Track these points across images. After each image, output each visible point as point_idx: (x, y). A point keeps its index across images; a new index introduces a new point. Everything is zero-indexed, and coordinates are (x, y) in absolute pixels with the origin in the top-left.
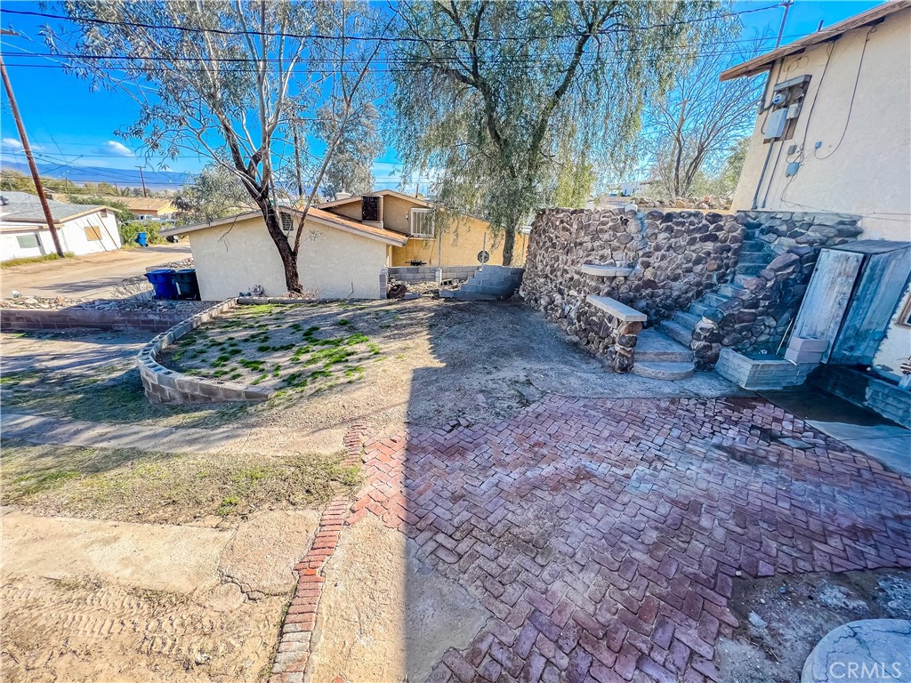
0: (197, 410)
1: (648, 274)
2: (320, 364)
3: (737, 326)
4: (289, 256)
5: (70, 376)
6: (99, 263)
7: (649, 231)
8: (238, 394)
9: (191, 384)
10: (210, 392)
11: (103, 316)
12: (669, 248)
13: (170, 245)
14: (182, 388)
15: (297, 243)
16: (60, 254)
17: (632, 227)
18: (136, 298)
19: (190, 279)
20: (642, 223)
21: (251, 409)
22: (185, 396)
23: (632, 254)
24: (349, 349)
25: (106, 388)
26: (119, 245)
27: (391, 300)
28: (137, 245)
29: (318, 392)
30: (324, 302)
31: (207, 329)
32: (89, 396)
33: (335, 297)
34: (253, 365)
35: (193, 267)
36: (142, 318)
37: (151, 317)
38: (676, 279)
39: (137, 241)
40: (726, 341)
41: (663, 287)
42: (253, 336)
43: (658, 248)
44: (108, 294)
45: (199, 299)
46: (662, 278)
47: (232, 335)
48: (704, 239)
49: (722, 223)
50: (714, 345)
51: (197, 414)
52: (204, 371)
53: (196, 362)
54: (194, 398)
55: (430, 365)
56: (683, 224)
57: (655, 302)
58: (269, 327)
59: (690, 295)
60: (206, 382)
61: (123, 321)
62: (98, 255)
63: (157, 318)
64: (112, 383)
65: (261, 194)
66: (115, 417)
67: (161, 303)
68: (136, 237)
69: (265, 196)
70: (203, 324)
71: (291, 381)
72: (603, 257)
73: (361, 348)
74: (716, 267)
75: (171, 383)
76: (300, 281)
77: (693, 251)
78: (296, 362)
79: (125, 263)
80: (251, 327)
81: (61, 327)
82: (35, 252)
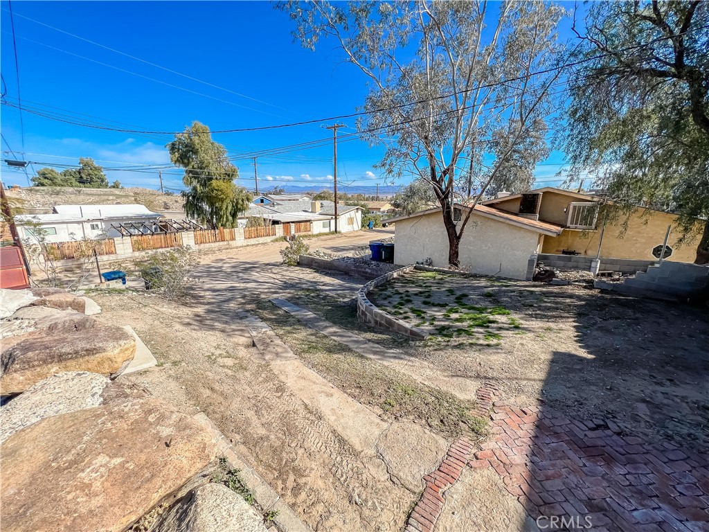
0: (381, 333)
2: (465, 324)
4: (454, 238)
5: (327, 295)
6: (350, 237)
8: (406, 330)
9: (381, 316)
10: (390, 323)
11: (346, 266)
13: (384, 229)
14: (376, 317)
15: (462, 230)
16: (336, 231)
18: (362, 258)
19: (390, 249)
21: (412, 343)
22: (376, 322)
24: (491, 317)
25: (340, 306)
26: (360, 228)
27: (536, 283)
28: (368, 228)
29: (460, 346)
30: (475, 276)
31: (395, 282)
32: (333, 309)
33: (484, 274)
34: (418, 313)
35: (393, 242)
36: (363, 270)
37: (367, 270)
39: (368, 226)
42: (421, 293)
44: (350, 254)
45: (393, 263)
47: (408, 289)
51: (380, 336)
52: (389, 309)
53: (386, 302)
54: (381, 325)
58: (432, 288)
60: (389, 316)
61: (354, 271)
62: (351, 233)
63: (369, 271)
64: (343, 304)
65: (444, 196)
66: (341, 324)
67: (373, 262)
68: (367, 224)
69: (446, 197)
70: (394, 279)
71: (442, 331)
73: (502, 319)
75: (371, 312)
76: (459, 259)
78: (447, 317)
79: (361, 237)
80: (421, 286)
81: (329, 269)
82: (327, 230)
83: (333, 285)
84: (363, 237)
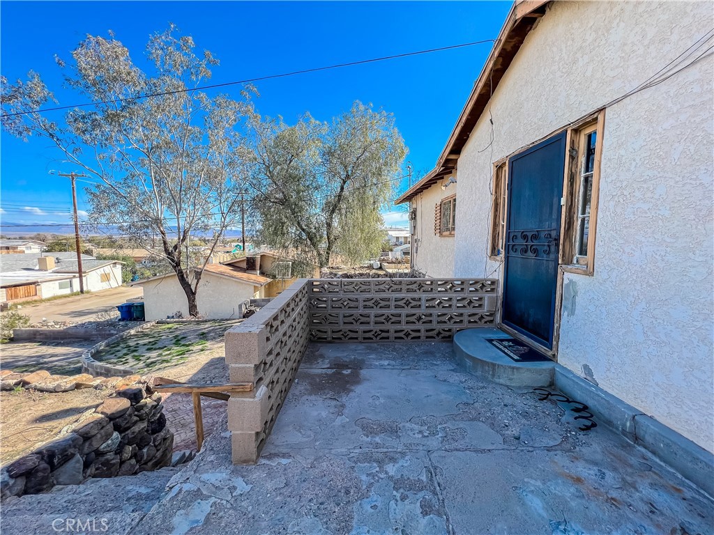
2: (170, 356)
4: (191, 294)
6: (104, 296)
8: (120, 371)
9: (101, 367)
11: (86, 332)
14: (97, 369)
15: (196, 288)
16: (82, 291)
18: (106, 321)
19: (141, 307)
24: (191, 348)
26: (120, 283)
28: (132, 283)
29: (158, 369)
30: (205, 321)
31: (130, 338)
33: (209, 318)
34: (138, 359)
36: (107, 332)
39: (132, 281)
42: (150, 342)
44: (92, 318)
45: (144, 320)
47: (139, 342)
52: (112, 360)
53: (112, 356)
54: (101, 374)
55: (220, 356)
58: (163, 337)
60: (109, 366)
61: (96, 335)
62: (106, 290)
65: (176, 264)
67: (121, 323)
68: (131, 278)
69: (178, 264)
70: (131, 335)
71: (150, 365)
73: (197, 348)
75: (93, 367)
76: (198, 309)
78: (160, 355)
79: (119, 295)
80: (154, 337)
81: (62, 339)
82: (67, 291)
83: (64, 355)
84: (123, 295)
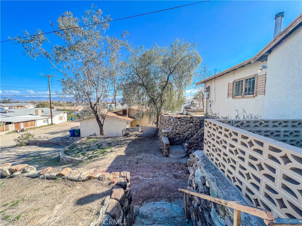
0: (69, 164)
1: (177, 131)
2: (98, 154)
3: (194, 145)
4: (101, 126)
5: (46, 156)
6: (60, 126)
7: (175, 121)
8: (78, 160)
9: (69, 158)
10: (72, 160)
11: (57, 141)
12: (181, 125)
14: (67, 159)
15: (103, 123)
16: (52, 124)
17: (172, 120)
18: (65, 136)
19: (79, 131)
20: (174, 119)
21: (79, 164)
22: (67, 161)
23: (173, 127)
24: (106, 150)
25: (53, 159)
26: (66, 121)
27: (124, 137)
28: (71, 120)
29: (94, 160)
30: (108, 138)
31: (78, 145)
32: (49, 161)
33: (110, 136)
34: (83, 154)
35: (80, 128)
36: (66, 142)
37: (68, 141)
38: (185, 132)
39: (71, 119)
40: (192, 149)
41: (182, 134)
42: (87, 147)
43: (178, 125)
44: (59, 135)
45: (80, 136)
46: (181, 132)
47: (82, 147)
48: (190, 123)
49: (194, 119)
50: (189, 150)
51: (68, 165)
52: (73, 155)
53: (72, 153)
54: (69, 161)
55: (122, 154)
56: (183, 120)
57: (180, 138)
58: (91, 145)
59: (189, 136)
60: (72, 158)
61: (61, 143)
62: (61, 123)
63: (69, 142)
64: (54, 158)
65: (95, 113)
66: (52, 166)
67: (71, 138)
69: (96, 113)
70: (78, 143)
71: (90, 158)
72: (167, 127)
73: (109, 150)
74: (194, 129)
75: (65, 158)
76: (104, 132)
77: (188, 126)
78: (93, 153)
79: (67, 126)
80: (88, 145)
81: (47, 144)
82: (46, 124)
83: (49, 151)
84: (68, 125)
